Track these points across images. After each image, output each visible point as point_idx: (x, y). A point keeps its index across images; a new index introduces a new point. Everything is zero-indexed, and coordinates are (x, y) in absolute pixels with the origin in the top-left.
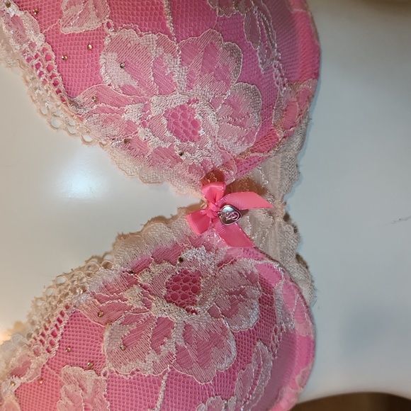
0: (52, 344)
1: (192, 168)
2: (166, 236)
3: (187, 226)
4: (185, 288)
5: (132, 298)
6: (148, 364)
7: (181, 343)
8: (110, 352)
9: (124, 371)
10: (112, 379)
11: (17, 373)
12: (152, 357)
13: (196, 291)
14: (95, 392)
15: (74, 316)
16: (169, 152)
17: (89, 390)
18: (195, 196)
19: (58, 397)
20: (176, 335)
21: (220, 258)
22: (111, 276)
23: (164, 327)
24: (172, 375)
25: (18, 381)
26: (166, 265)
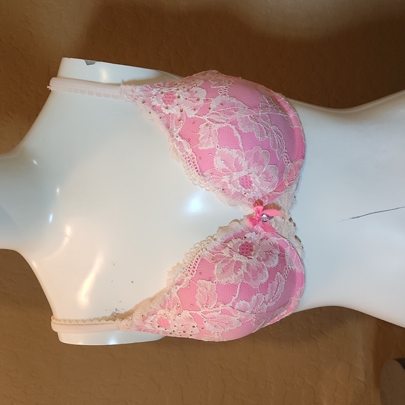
0: (193, 271)
1: (249, 199)
2: (239, 228)
3: (247, 223)
4: (247, 249)
5: (226, 253)
6: (233, 278)
7: (246, 271)
8: (217, 274)
9: (223, 281)
10: (218, 284)
11: (178, 284)
12: (234, 276)
13: (251, 250)
14: (212, 290)
15: (202, 260)
16: (240, 194)
17: (209, 289)
18: (251, 211)
19: (196, 293)
20: (244, 268)
21: (262, 237)
22: (217, 244)
23: (238, 264)
24: (243, 284)
25: (179, 287)
26: (239, 239)
